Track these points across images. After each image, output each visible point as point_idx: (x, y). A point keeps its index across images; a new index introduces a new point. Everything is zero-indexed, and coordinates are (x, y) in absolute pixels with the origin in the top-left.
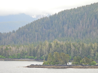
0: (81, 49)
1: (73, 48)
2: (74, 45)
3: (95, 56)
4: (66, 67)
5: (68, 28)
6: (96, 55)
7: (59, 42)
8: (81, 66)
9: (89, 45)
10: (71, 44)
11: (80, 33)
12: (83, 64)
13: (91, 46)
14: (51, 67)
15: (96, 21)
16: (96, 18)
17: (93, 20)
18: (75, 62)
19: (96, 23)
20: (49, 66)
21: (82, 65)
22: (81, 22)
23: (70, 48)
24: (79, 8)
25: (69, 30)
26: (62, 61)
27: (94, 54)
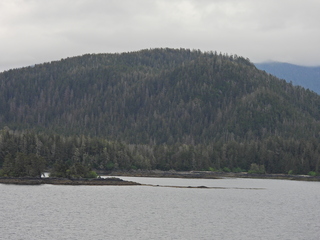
0: (54, 146)
1: (39, 144)
2: (41, 139)
3: (82, 160)
4: (40, 181)
5: (18, 105)
6: (84, 158)
7: (11, 132)
8: (69, 181)
9: (70, 138)
10: (36, 136)
11: (42, 115)
12: (73, 176)
13: (75, 141)
14: (11, 181)
15: (72, 92)
16: (71, 87)
17: (66, 91)
18: (56, 173)
19: (72, 96)
20: (7, 180)
21: (70, 178)
22: (42, 94)
23: (34, 143)
24: (38, 67)
25: (20, 109)
26: (32, 171)
27: (81, 157)
